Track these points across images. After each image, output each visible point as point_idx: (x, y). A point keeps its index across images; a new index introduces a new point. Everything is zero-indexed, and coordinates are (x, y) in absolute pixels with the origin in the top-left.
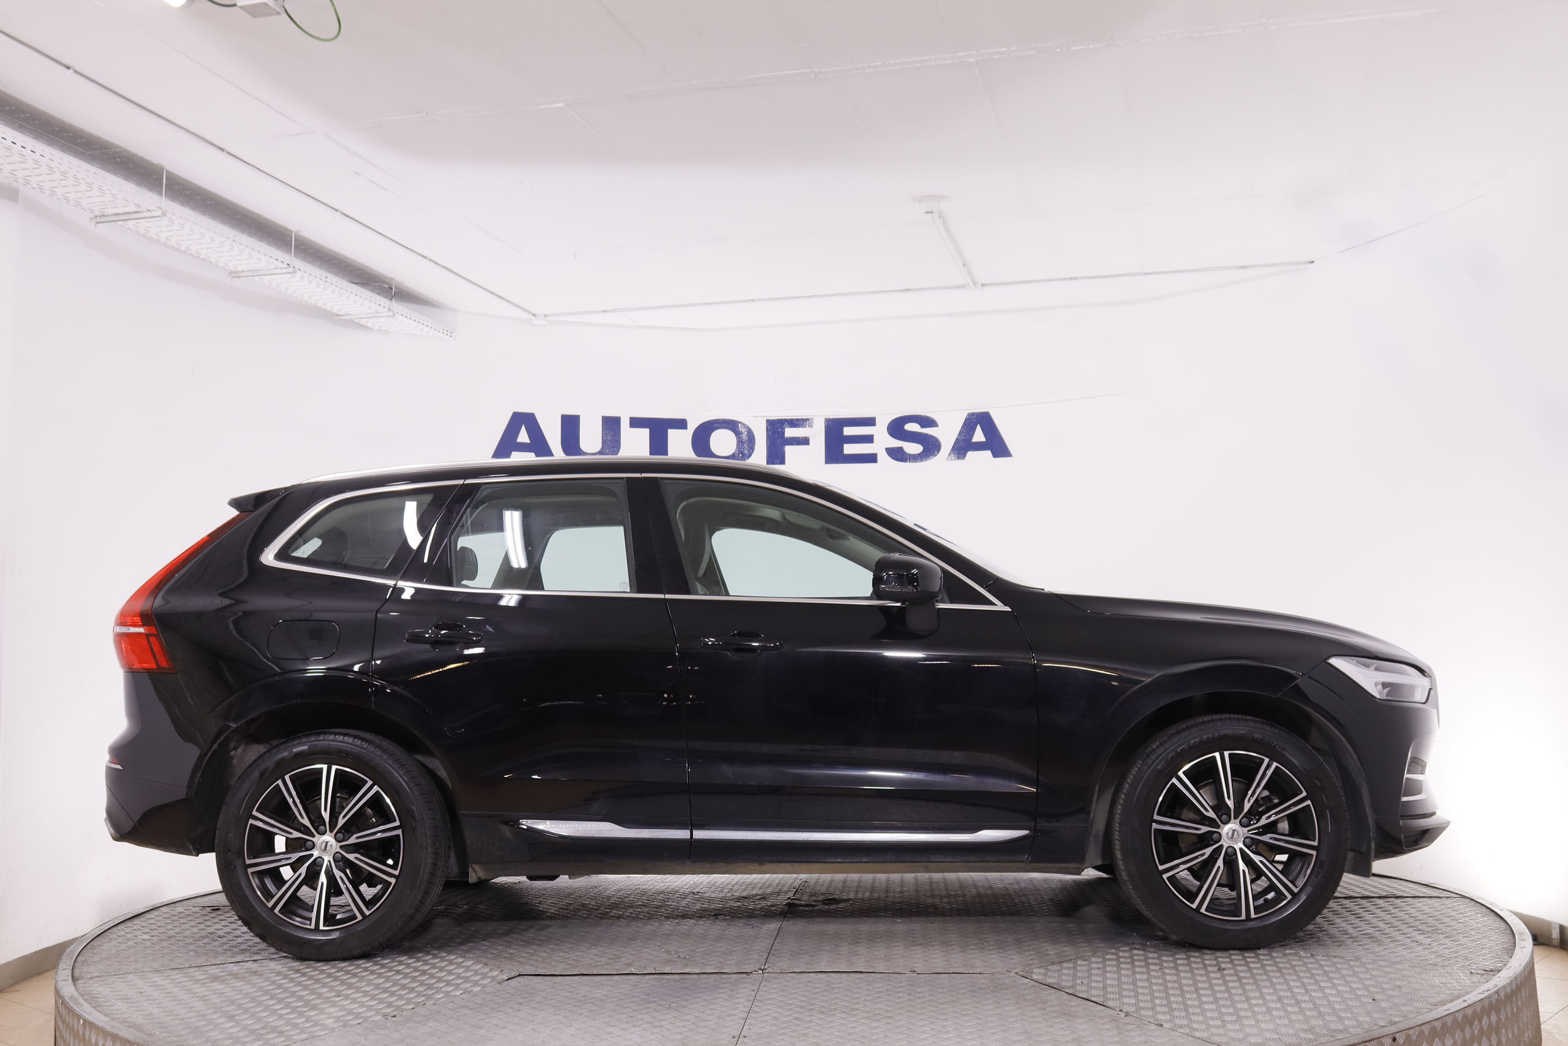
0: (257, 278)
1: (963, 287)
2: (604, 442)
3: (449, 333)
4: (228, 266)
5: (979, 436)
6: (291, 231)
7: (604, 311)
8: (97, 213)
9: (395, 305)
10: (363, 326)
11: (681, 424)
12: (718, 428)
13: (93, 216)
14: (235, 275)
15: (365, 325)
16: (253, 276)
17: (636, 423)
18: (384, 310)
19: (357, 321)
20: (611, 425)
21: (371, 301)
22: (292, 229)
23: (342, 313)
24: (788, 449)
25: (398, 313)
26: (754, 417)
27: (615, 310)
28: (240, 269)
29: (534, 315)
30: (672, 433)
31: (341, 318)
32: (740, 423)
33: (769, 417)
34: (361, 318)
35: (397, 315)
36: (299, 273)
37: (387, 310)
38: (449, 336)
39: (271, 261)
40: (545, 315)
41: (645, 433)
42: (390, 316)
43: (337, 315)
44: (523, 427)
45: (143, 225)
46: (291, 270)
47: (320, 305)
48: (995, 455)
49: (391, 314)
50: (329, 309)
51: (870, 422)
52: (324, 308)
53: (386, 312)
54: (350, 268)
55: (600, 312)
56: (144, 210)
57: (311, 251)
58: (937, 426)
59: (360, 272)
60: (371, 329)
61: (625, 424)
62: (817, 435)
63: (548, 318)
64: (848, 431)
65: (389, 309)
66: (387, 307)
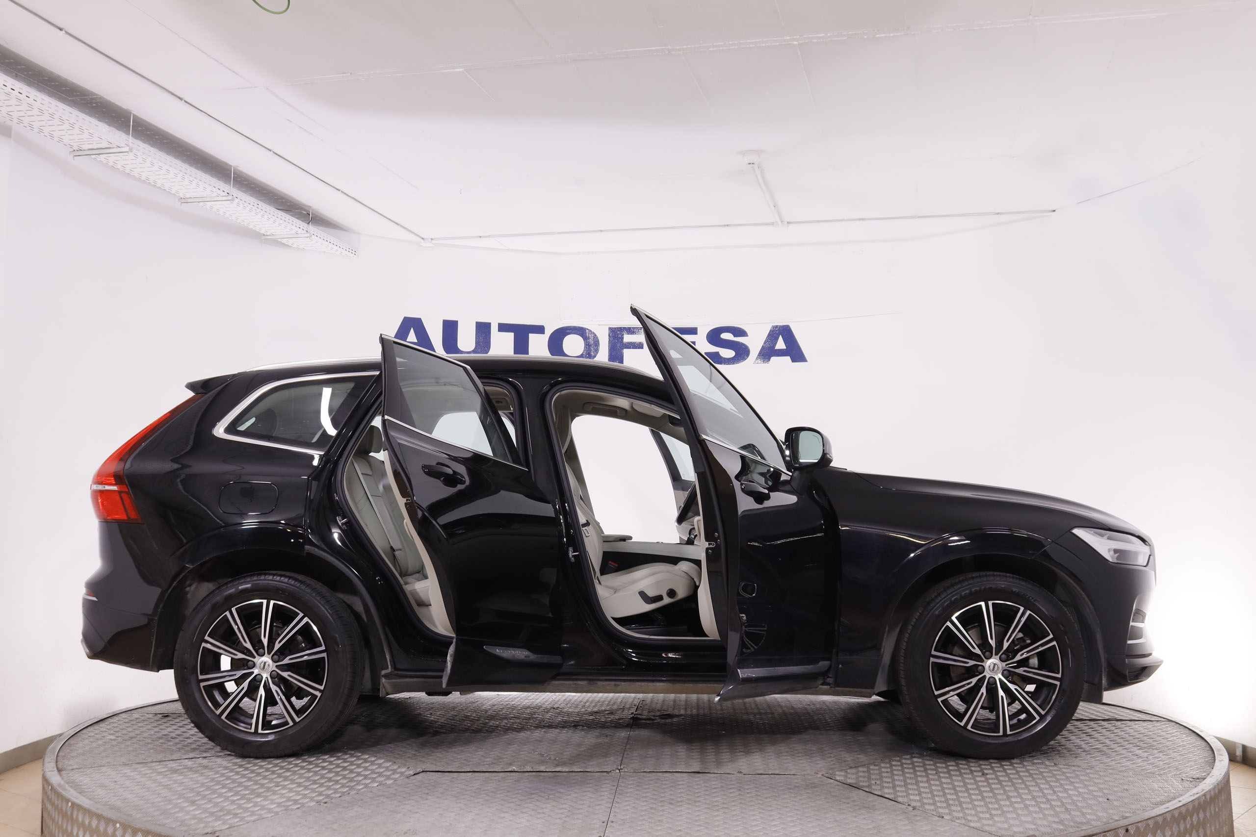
0: (201, 204)
1: (773, 224)
3: (353, 252)
4: (179, 194)
6: (231, 166)
7: (480, 237)
8: (76, 148)
9: (312, 228)
10: (284, 245)
13: (72, 150)
14: (184, 200)
15: (287, 243)
16: (198, 202)
18: (303, 232)
19: (280, 240)
21: (291, 224)
22: (231, 164)
23: (268, 234)
25: (314, 234)
26: (599, 325)
27: (489, 236)
28: (187, 196)
29: (423, 239)
31: (269, 238)
33: (611, 325)
34: (284, 238)
35: (313, 236)
36: (236, 201)
37: (305, 232)
38: (353, 254)
39: (214, 190)
40: (432, 239)
42: (307, 237)
43: (264, 235)
45: (112, 158)
46: (230, 198)
47: (251, 227)
49: (308, 235)
50: (258, 230)
52: (254, 229)
54: (276, 197)
55: (476, 237)
56: (114, 146)
57: (245, 183)
59: (284, 201)
60: (291, 247)
63: (433, 241)
65: (307, 231)
66: (305, 229)
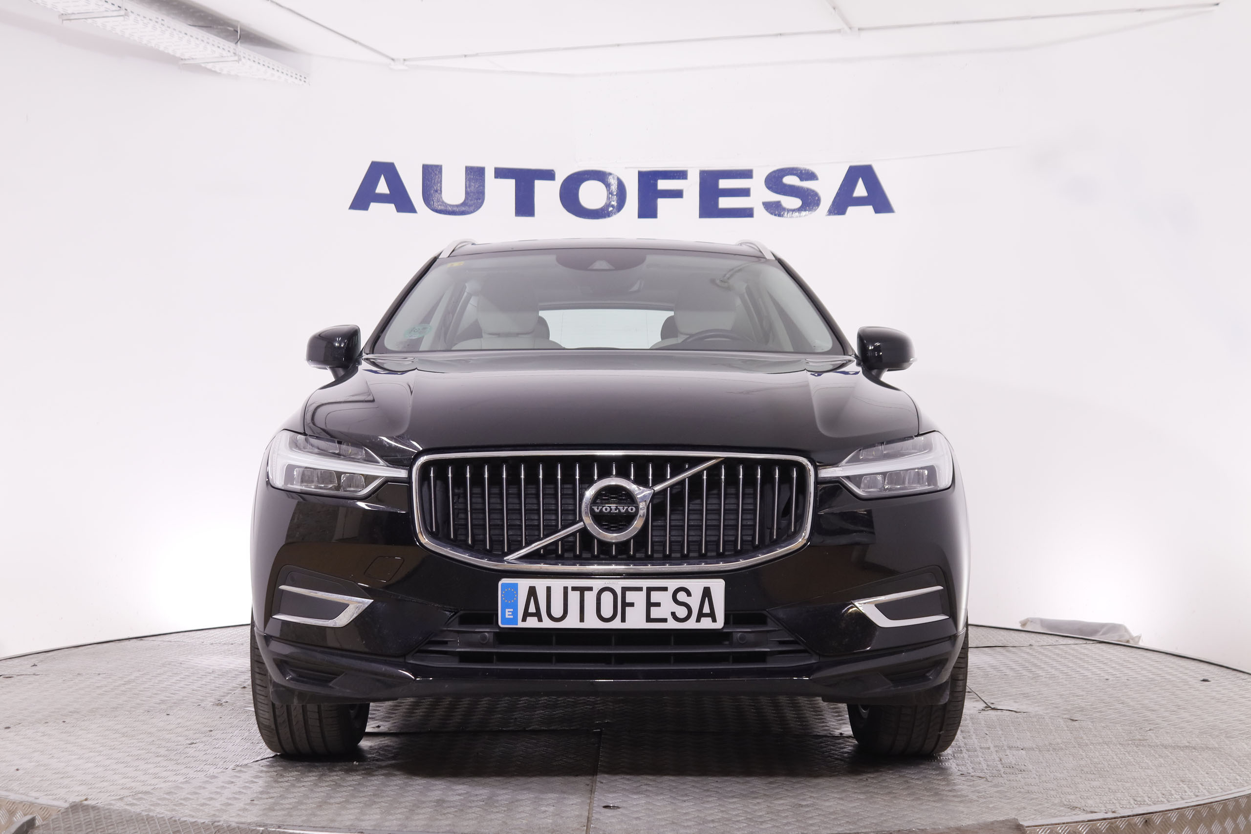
0: (90, 21)
1: (839, 31)
2: (467, 193)
3: (303, 79)
4: (57, 9)
5: (860, 190)
7: (465, 56)
9: (242, 49)
10: (209, 69)
11: (549, 175)
12: (588, 179)
14: (65, 18)
15: (213, 69)
16: (85, 19)
17: (501, 173)
18: (229, 53)
19: (203, 65)
20: (475, 175)
21: (213, 45)
23: (186, 57)
24: (661, 203)
25: (244, 57)
26: (626, 168)
27: (477, 55)
28: (69, 12)
29: (393, 60)
30: (539, 185)
31: (186, 62)
32: (610, 174)
33: (641, 168)
34: (208, 63)
35: (243, 60)
37: (233, 55)
38: (303, 81)
39: (101, 3)
40: (404, 60)
41: (510, 184)
42: (236, 61)
43: (182, 59)
44: (382, 176)
46: (124, 13)
47: (161, 49)
48: (877, 211)
49: (236, 58)
50: (169, 53)
51: (747, 174)
52: (166, 51)
53: (231, 56)
54: (191, 10)
55: (461, 57)
58: (817, 179)
59: (202, 14)
60: (218, 73)
61: (489, 174)
62: (691, 187)
63: (407, 63)
64: (724, 184)
65: (235, 54)
66: (232, 51)
